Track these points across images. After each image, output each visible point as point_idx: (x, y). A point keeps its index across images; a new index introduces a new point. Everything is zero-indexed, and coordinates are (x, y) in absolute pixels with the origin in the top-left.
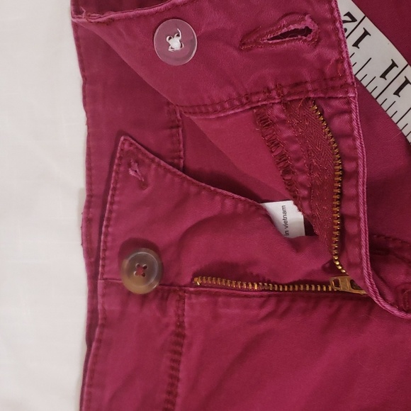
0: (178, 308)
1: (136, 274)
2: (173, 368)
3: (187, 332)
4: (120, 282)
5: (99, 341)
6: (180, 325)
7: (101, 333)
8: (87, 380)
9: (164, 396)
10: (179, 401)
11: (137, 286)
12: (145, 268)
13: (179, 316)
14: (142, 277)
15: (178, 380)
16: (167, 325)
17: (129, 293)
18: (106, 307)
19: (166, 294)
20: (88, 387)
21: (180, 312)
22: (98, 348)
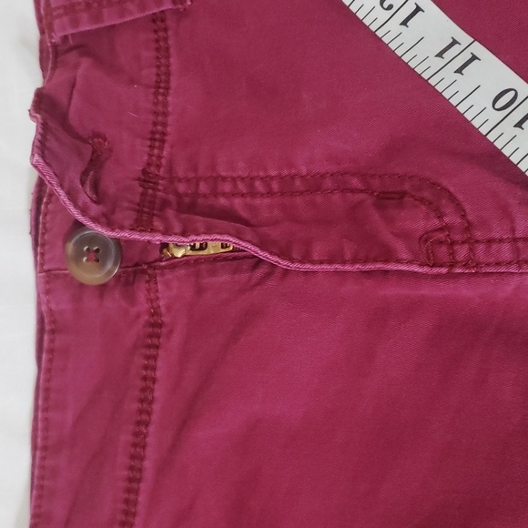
0: (148, 290)
1: (87, 260)
2: (146, 368)
3: (166, 319)
4: (67, 272)
5: (51, 351)
6: (155, 313)
7: (52, 341)
8: (40, 402)
9: (136, 406)
10: (156, 407)
11: (92, 275)
12: (97, 251)
13: (152, 301)
14: (95, 263)
15: (154, 380)
16: (138, 316)
17: (82, 286)
18: (53, 306)
19: (131, 279)
20: (43, 411)
21: (152, 296)
22: (50, 361)
